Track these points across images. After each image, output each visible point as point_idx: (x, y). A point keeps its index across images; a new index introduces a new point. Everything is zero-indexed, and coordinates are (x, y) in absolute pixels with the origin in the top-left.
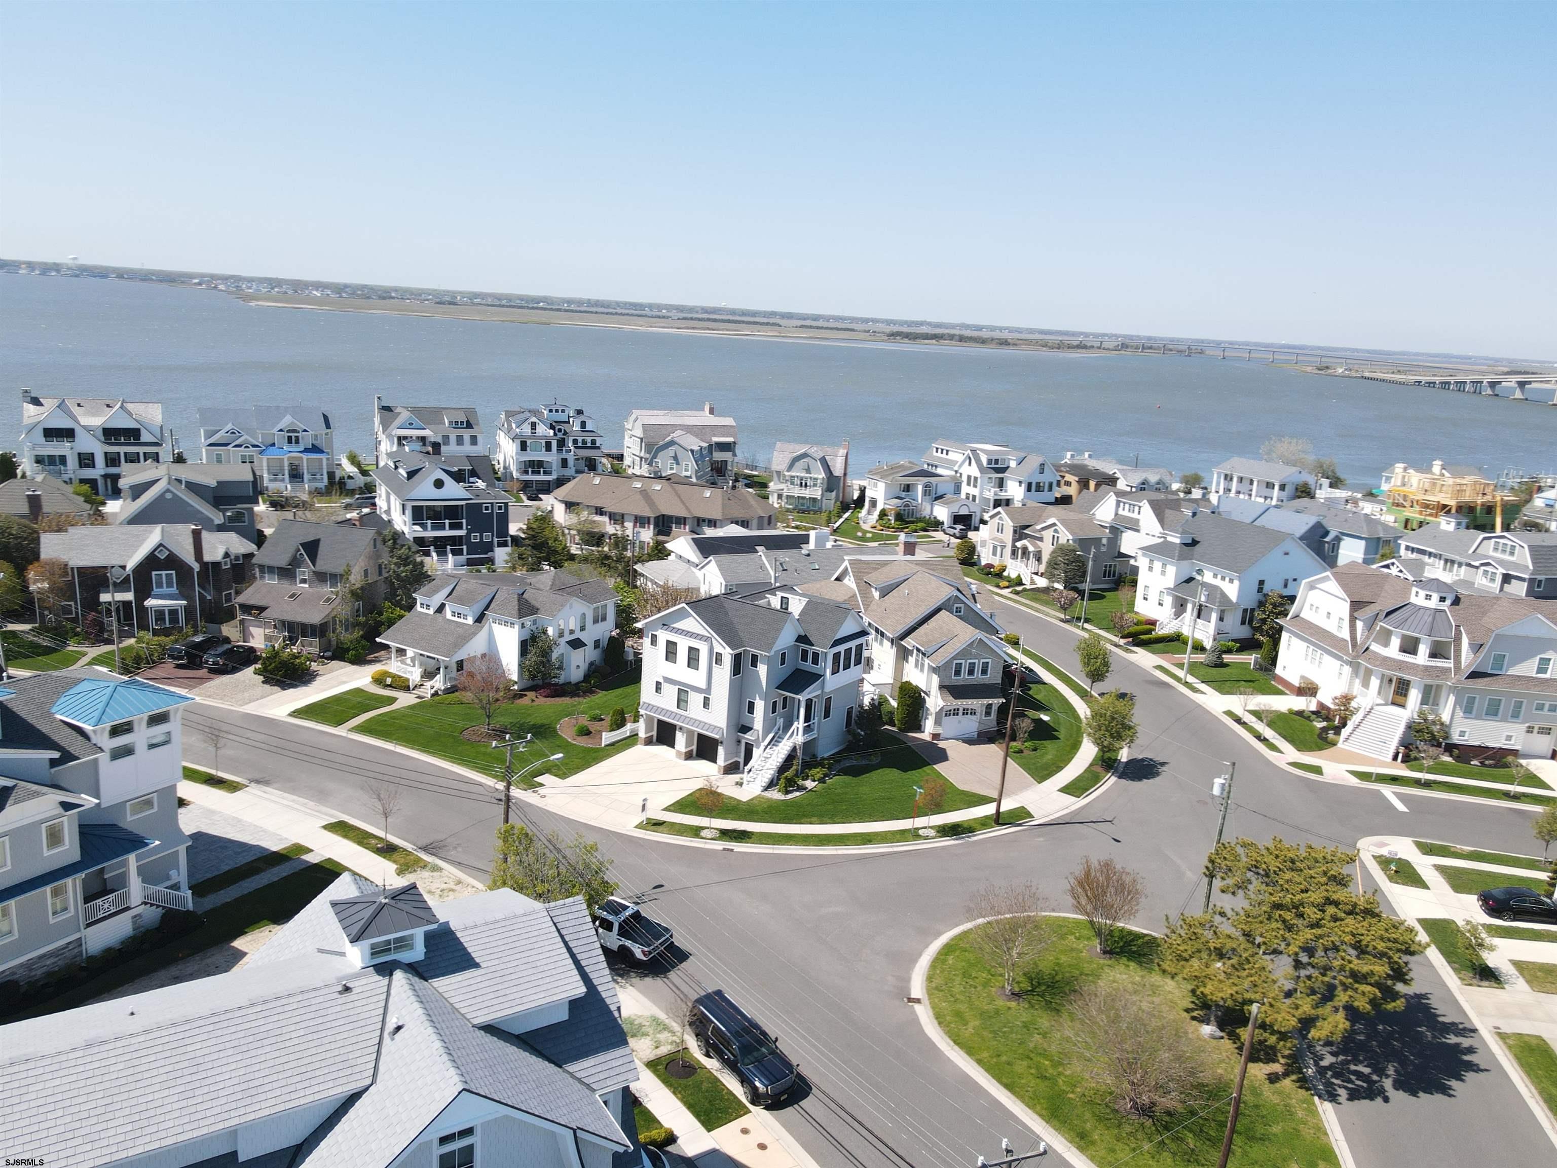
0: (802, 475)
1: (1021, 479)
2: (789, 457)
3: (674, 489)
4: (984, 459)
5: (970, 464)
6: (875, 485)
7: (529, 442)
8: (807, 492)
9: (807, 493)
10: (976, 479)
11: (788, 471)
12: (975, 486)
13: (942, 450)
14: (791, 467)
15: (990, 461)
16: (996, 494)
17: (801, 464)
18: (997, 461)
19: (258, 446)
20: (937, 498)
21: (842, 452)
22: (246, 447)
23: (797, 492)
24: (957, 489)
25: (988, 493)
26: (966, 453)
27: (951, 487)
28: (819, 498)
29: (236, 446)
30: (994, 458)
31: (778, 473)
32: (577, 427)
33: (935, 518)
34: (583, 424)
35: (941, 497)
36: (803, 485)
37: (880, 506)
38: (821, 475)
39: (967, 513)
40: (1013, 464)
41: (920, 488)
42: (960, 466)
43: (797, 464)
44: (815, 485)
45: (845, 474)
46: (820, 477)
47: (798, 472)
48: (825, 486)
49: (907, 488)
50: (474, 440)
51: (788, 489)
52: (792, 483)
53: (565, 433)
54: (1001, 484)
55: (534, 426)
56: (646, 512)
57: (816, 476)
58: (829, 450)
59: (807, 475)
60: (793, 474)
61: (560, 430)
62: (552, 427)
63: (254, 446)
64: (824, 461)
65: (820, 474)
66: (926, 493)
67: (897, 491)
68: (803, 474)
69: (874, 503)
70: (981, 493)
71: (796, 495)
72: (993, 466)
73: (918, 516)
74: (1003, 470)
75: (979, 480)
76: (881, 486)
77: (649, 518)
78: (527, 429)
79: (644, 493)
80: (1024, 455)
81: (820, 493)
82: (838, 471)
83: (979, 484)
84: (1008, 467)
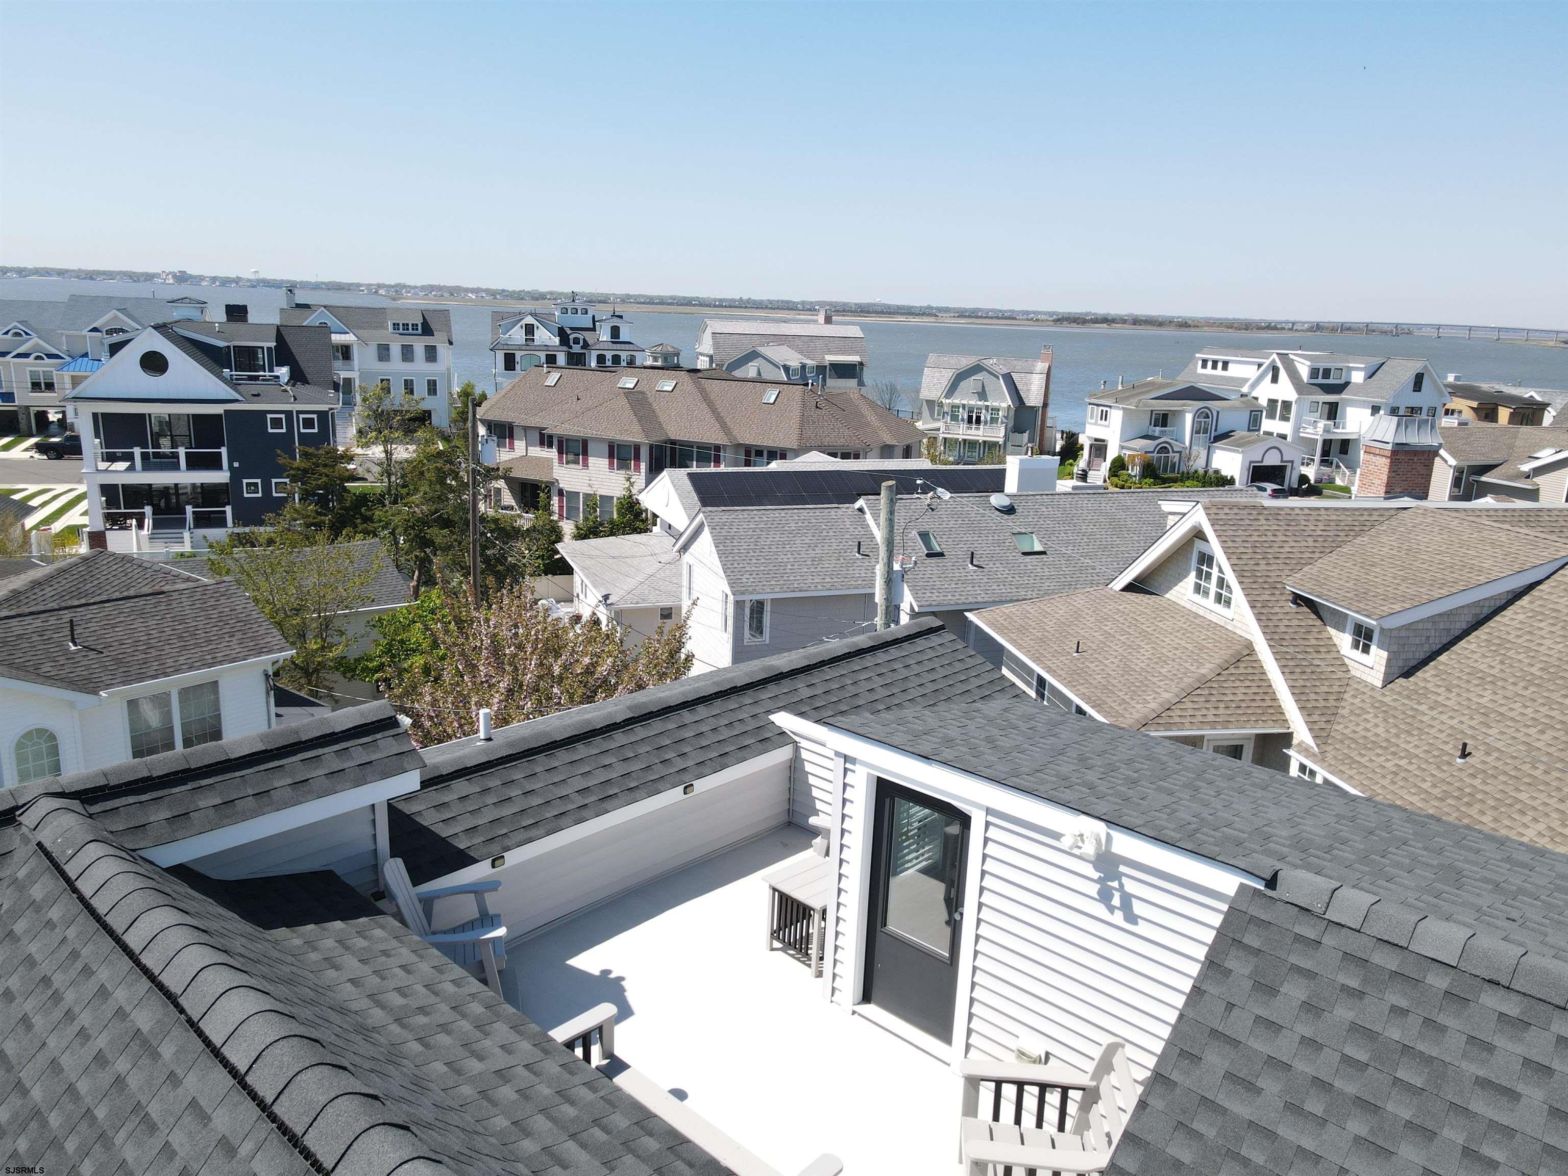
0: (972, 402)
1: (1377, 401)
2: (947, 376)
3: (703, 392)
4: (1304, 372)
5: (1275, 379)
6: (1104, 416)
7: (518, 355)
8: (980, 432)
9: (979, 434)
10: (1287, 405)
11: (946, 397)
12: (1285, 418)
13: (1215, 363)
14: (952, 390)
15: (1314, 373)
16: (1326, 430)
17: (969, 384)
18: (1327, 373)
19: (57, 357)
20: (1218, 438)
21: (1041, 366)
22: (37, 358)
23: (962, 432)
24: (1254, 423)
25: (1310, 430)
26: (1267, 362)
27: (1245, 417)
28: (1001, 441)
29: (19, 356)
30: (1322, 365)
31: (930, 403)
32: (604, 335)
33: (1217, 472)
34: (615, 332)
35: (1226, 435)
36: (974, 420)
37: (1112, 453)
38: (1005, 402)
39: (1278, 463)
40: (1357, 377)
41: (1189, 418)
42: (1254, 386)
43: (963, 384)
44: (994, 420)
45: (1045, 405)
46: (1004, 405)
47: (965, 398)
48: (1011, 425)
49: (1163, 420)
50: (431, 354)
51: (947, 428)
52: (954, 418)
53: (586, 345)
54: (1333, 411)
55: (529, 330)
56: (633, 434)
57: (996, 404)
58: (1019, 365)
59: (981, 403)
60: (957, 401)
61: (576, 341)
62: (562, 333)
63: (50, 356)
64: (1009, 379)
65: (1004, 400)
66: (1196, 431)
67: (1144, 424)
68: (974, 402)
69: (1099, 448)
70: (1297, 429)
71: (961, 437)
72: (1320, 381)
73: (1183, 468)
74: (1339, 388)
75: (1294, 408)
76: (1116, 416)
77: (637, 448)
78: (517, 335)
79: (635, 398)
80: (1378, 360)
81: (1002, 433)
82: (1033, 398)
83: (1293, 415)
84: (1347, 384)
